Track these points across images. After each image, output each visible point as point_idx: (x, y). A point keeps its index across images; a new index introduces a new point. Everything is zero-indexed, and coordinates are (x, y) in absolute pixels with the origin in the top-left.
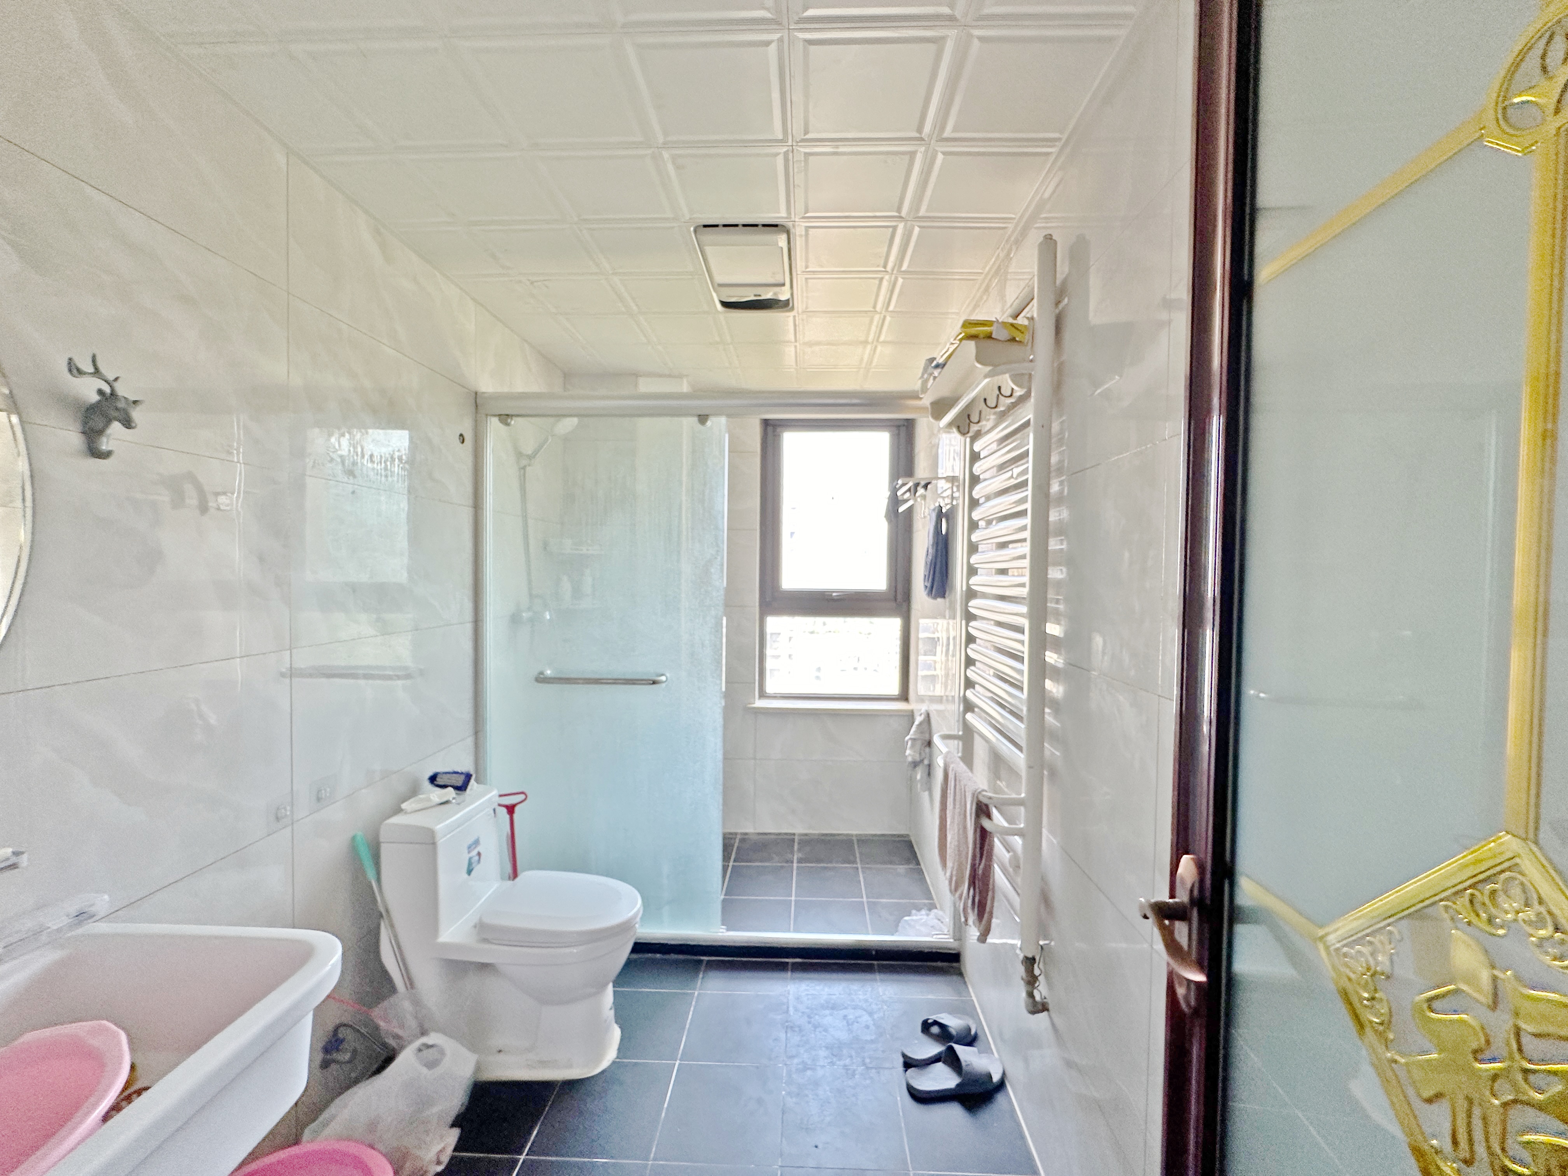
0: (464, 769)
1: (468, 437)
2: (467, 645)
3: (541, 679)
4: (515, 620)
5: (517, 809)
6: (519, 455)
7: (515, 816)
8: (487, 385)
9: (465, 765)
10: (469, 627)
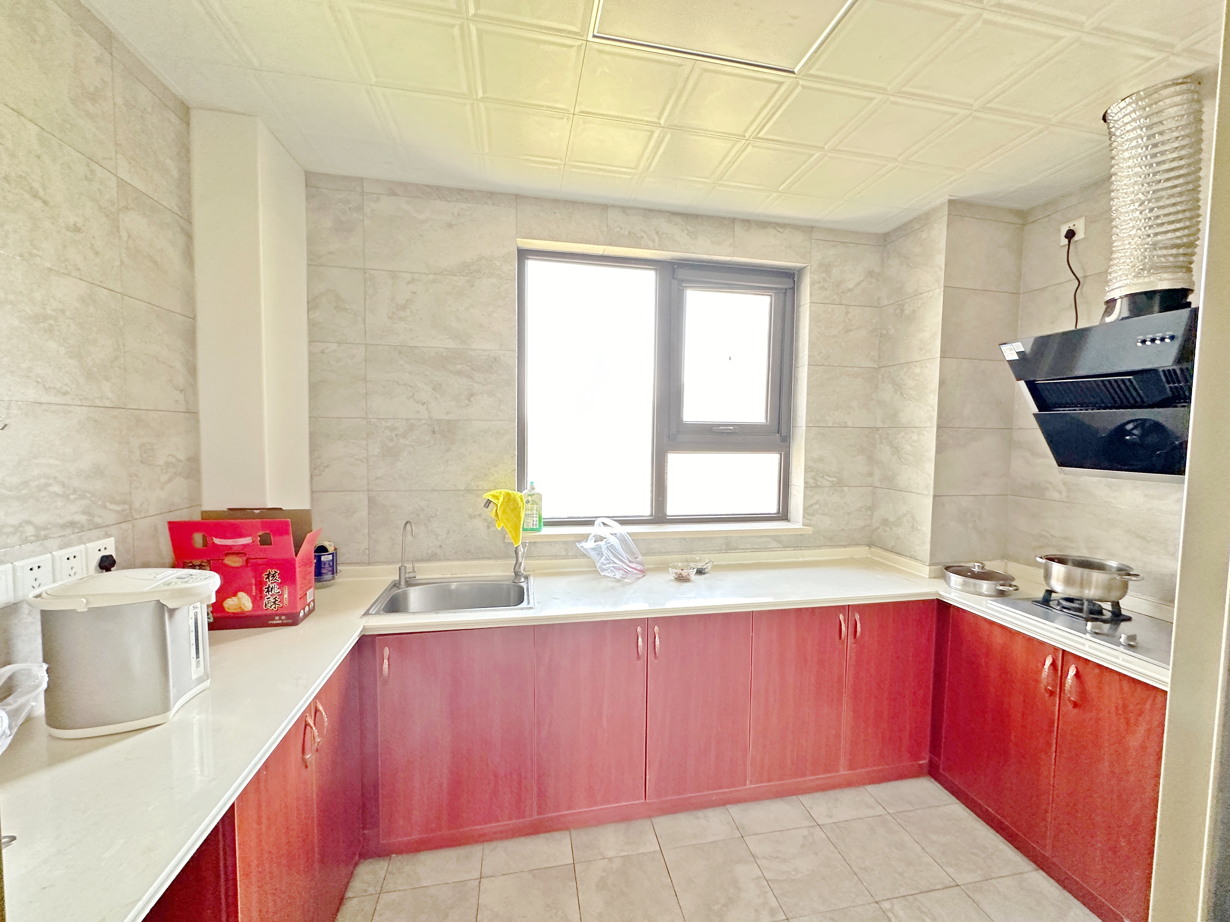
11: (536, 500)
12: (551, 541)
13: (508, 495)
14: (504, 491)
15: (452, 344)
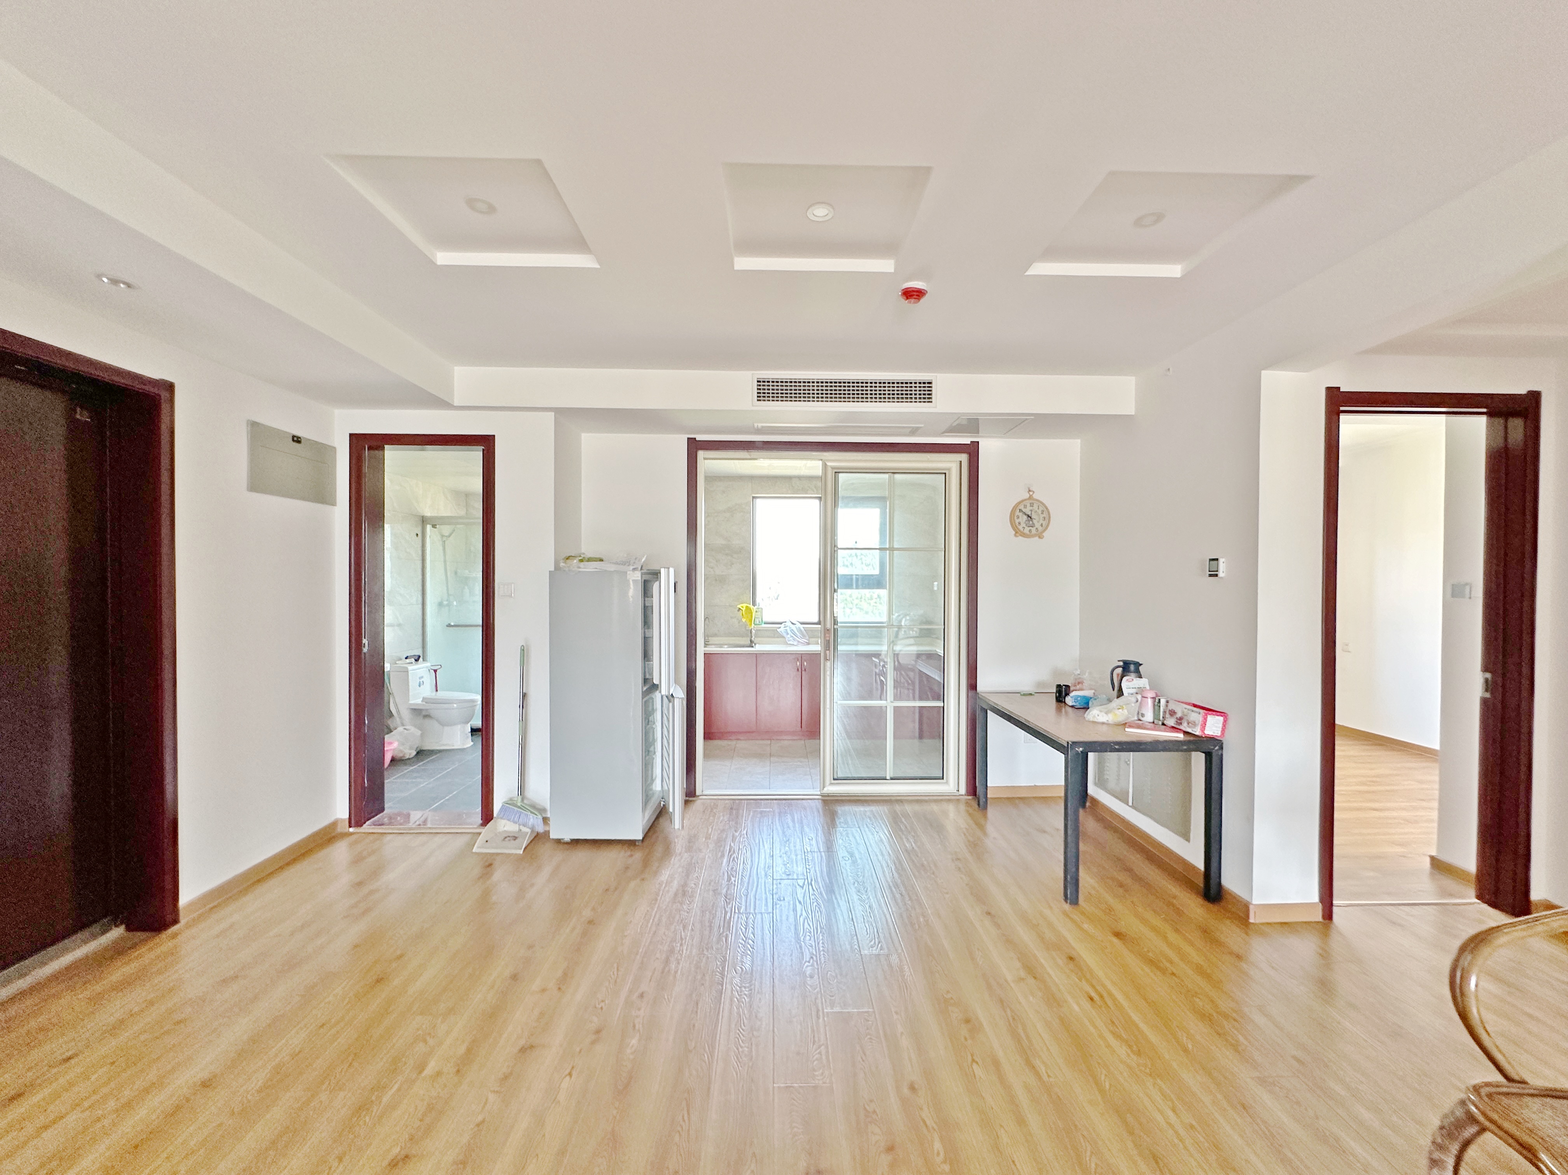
0: (418, 654)
1: (420, 535)
2: (420, 613)
3: (449, 626)
4: (440, 604)
5: (438, 671)
6: (443, 536)
7: (437, 673)
8: (428, 513)
9: (419, 652)
10: (420, 606)
11: (759, 611)
12: (767, 630)
13: (747, 607)
14: (745, 605)
15: (724, 542)
